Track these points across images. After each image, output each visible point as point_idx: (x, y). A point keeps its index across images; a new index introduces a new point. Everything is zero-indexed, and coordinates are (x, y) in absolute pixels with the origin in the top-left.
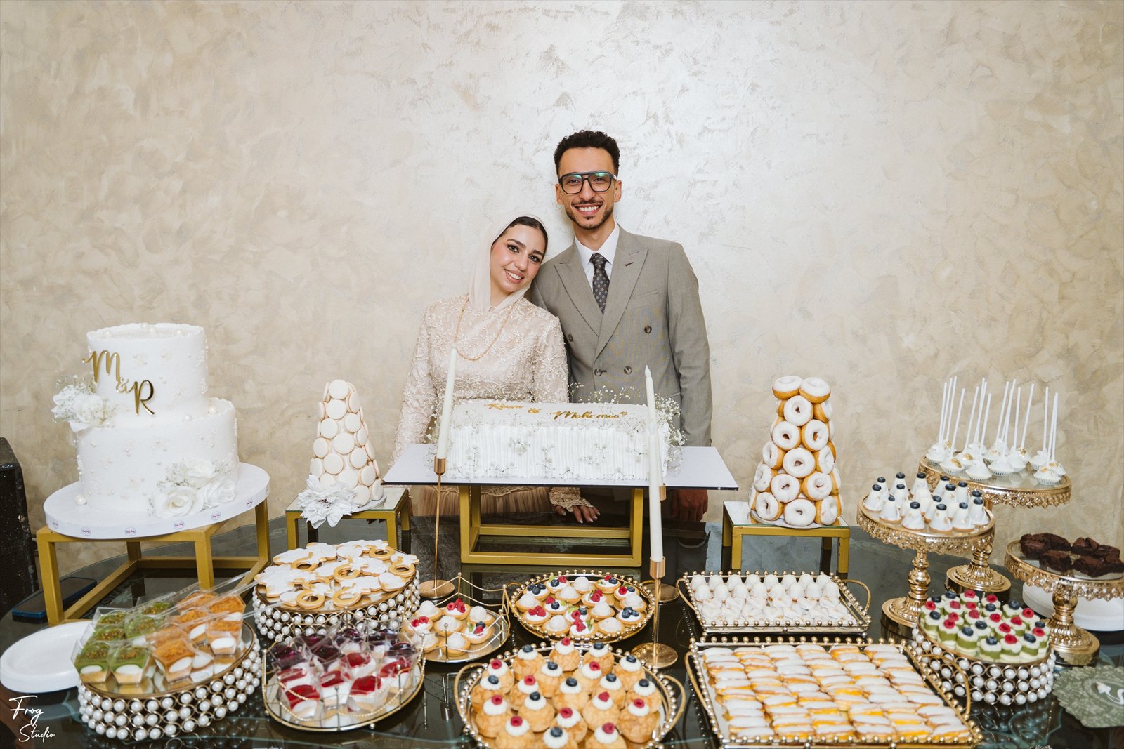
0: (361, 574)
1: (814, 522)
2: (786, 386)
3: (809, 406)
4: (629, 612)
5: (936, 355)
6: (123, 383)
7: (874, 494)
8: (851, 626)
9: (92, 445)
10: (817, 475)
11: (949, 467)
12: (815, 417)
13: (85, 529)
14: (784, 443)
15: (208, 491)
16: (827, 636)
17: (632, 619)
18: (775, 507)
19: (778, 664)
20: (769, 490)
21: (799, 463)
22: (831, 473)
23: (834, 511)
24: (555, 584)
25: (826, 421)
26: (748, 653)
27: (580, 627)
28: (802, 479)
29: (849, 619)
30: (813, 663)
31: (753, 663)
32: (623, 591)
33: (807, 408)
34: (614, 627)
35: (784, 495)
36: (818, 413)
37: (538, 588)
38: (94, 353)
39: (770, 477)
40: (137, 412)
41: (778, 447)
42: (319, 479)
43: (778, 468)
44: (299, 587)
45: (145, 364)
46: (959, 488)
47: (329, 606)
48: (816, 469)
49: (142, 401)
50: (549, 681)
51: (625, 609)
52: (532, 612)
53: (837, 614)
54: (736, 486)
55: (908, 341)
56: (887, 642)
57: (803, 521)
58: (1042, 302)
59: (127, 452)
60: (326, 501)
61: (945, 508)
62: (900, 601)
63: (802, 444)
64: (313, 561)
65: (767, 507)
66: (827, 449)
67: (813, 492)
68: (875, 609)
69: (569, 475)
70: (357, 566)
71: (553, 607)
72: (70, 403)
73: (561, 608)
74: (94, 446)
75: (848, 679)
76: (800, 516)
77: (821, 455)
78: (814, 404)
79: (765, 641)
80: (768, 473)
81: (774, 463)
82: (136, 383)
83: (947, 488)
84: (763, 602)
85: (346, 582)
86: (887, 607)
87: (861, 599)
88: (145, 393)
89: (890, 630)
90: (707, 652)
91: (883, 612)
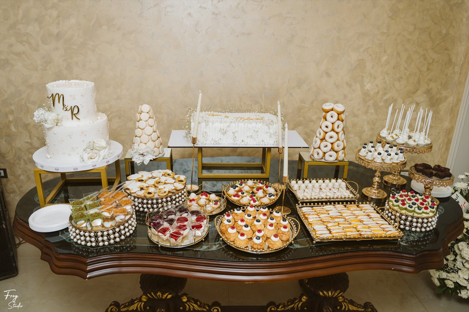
0: (165, 183)
1: (336, 160)
2: (327, 106)
3: (336, 115)
4: (271, 195)
5: (378, 92)
6: (65, 107)
7: (363, 150)
8: (352, 198)
9: (54, 133)
10: (338, 142)
11: (389, 139)
12: (338, 119)
13: (57, 169)
14: (326, 130)
15: (104, 152)
16: (345, 202)
17: (272, 197)
18: (321, 154)
19: (329, 212)
20: (319, 148)
21: (331, 137)
22: (343, 141)
23: (343, 155)
24: (241, 185)
25: (342, 121)
26: (317, 209)
27: (255, 201)
28: (332, 144)
29: (351, 196)
30: (342, 211)
31: (321, 212)
32: (267, 187)
33: (336, 116)
34: (266, 200)
35: (325, 150)
36: (340, 118)
37: (234, 187)
38: (53, 94)
39: (320, 143)
40: (72, 119)
41: (323, 131)
42: (139, 145)
43: (323, 139)
44: (142, 189)
45: (75, 99)
46: (394, 147)
47: (156, 196)
48: (338, 140)
49: (74, 114)
50: (248, 221)
51: (269, 194)
52: (234, 196)
53: (347, 194)
54: (308, 146)
55: (368, 86)
56: (366, 203)
57: (332, 159)
58: (420, 71)
59: (70, 136)
60: (142, 154)
61: (390, 155)
62: (369, 189)
63: (333, 130)
64: (144, 179)
65: (318, 154)
66: (342, 132)
67: (336, 148)
68: (360, 192)
69: (243, 143)
70: (163, 179)
71: (242, 193)
72: (42, 116)
73: (245, 194)
74: (55, 134)
75: (354, 216)
76: (331, 157)
77: (340, 134)
78: (338, 114)
79: (323, 204)
80: (319, 141)
81: (321, 137)
82: (71, 107)
83: (390, 147)
84: (319, 190)
85: (161, 186)
86: (364, 191)
87: (355, 188)
88: (75, 111)
89: (364, 199)
90: (303, 209)
91: (362, 193)
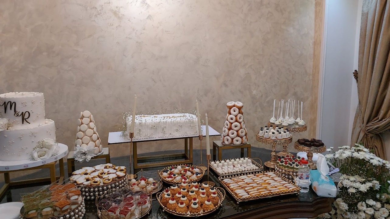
0: (108, 174)
1: (241, 144)
2: (230, 104)
3: (238, 110)
4: (197, 174)
5: (262, 96)
6: (17, 113)
7: (261, 131)
10: (241, 130)
11: (277, 123)
12: (239, 113)
14: (231, 121)
15: (53, 150)
16: (254, 173)
17: (199, 175)
18: (230, 140)
19: (244, 180)
20: (228, 135)
21: (236, 127)
22: (244, 129)
23: (246, 140)
24: (171, 169)
25: (242, 114)
26: (236, 179)
27: (185, 179)
28: (237, 131)
29: (257, 168)
30: (253, 179)
31: (238, 181)
32: (193, 169)
33: (237, 110)
34: (194, 177)
35: (232, 136)
36: (240, 111)
37: (167, 171)
38: (5, 102)
39: (228, 131)
40: (23, 123)
41: (230, 122)
42: (80, 146)
43: (230, 129)
44: (88, 180)
45: (26, 106)
46: (282, 128)
47: (102, 184)
48: (241, 128)
49: (25, 119)
50: (184, 193)
51: (196, 173)
52: (168, 178)
53: (254, 167)
54: (220, 134)
55: (254, 92)
56: (269, 172)
57: (238, 143)
60: (84, 153)
61: (280, 133)
62: (269, 162)
63: (236, 121)
64: (88, 172)
65: (227, 141)
66: (243, 122)
67: (240, 134)
68: (263, 165)
69: (170, 136)
70: (106, 171)
71: (174, 175)
73: (176, 176)
75: (263, 181)
76: (238, 142)
77: (242, 123)
78: (239, 109)
79: (238, 176)
80: (227, 130)
81: (229, 126)
82: (23, 113)
83: (279, 128)
84: (233, 167)
85: (105, 176)
86: (265, 164)
87: (259, 162)
88: (26, 116)
89: (267, 169)
90: (224, 180)
91: (265, 165)
